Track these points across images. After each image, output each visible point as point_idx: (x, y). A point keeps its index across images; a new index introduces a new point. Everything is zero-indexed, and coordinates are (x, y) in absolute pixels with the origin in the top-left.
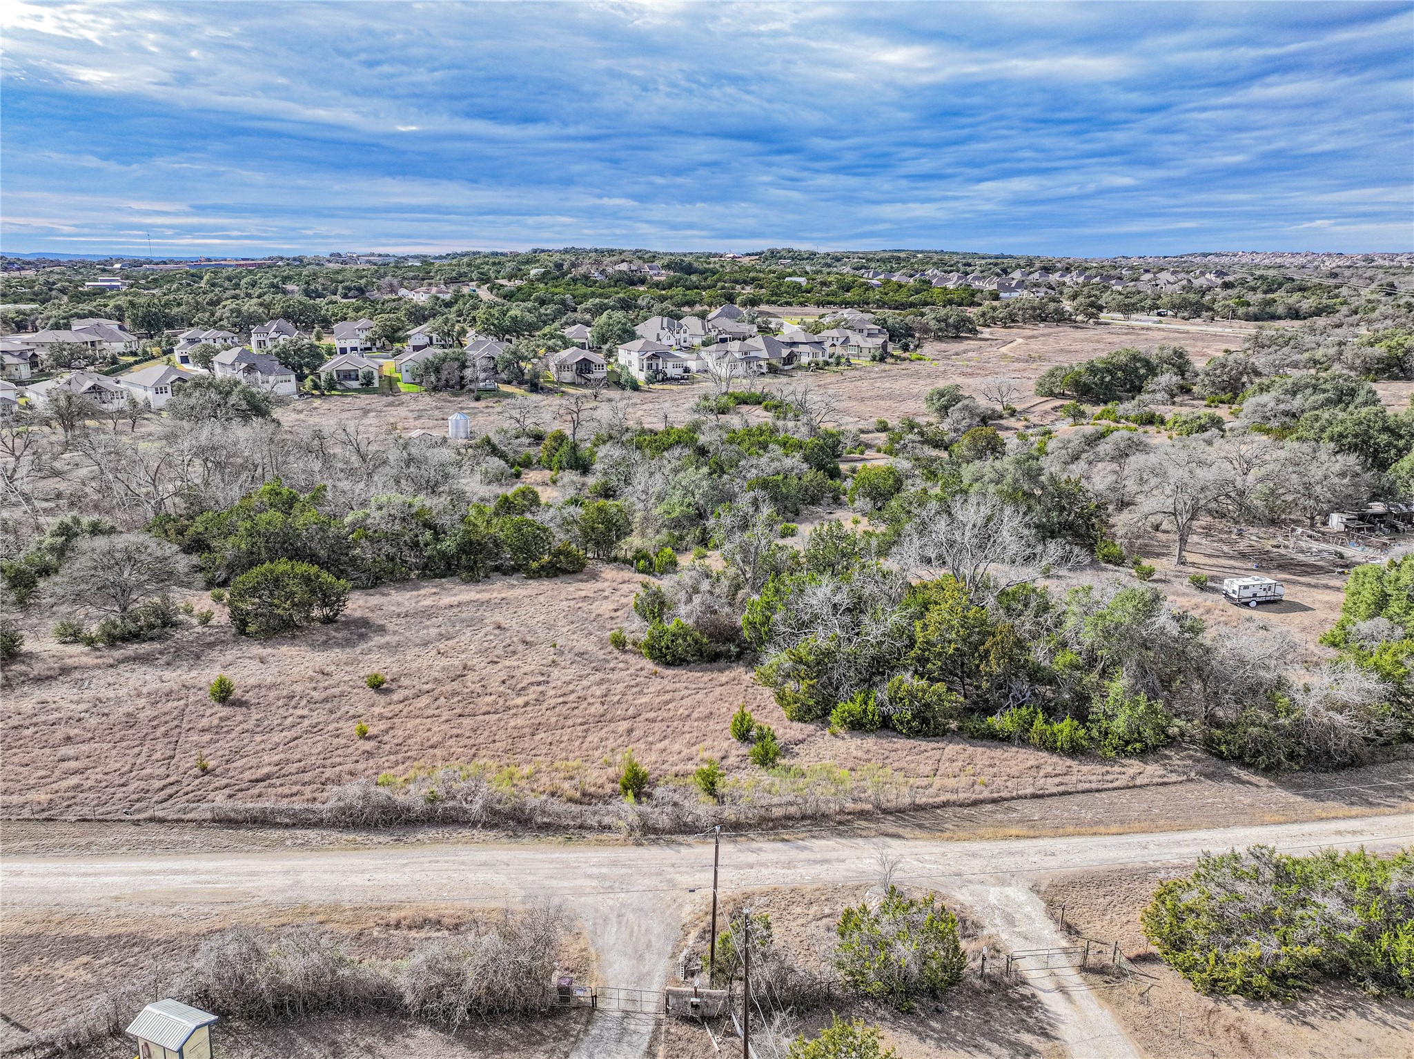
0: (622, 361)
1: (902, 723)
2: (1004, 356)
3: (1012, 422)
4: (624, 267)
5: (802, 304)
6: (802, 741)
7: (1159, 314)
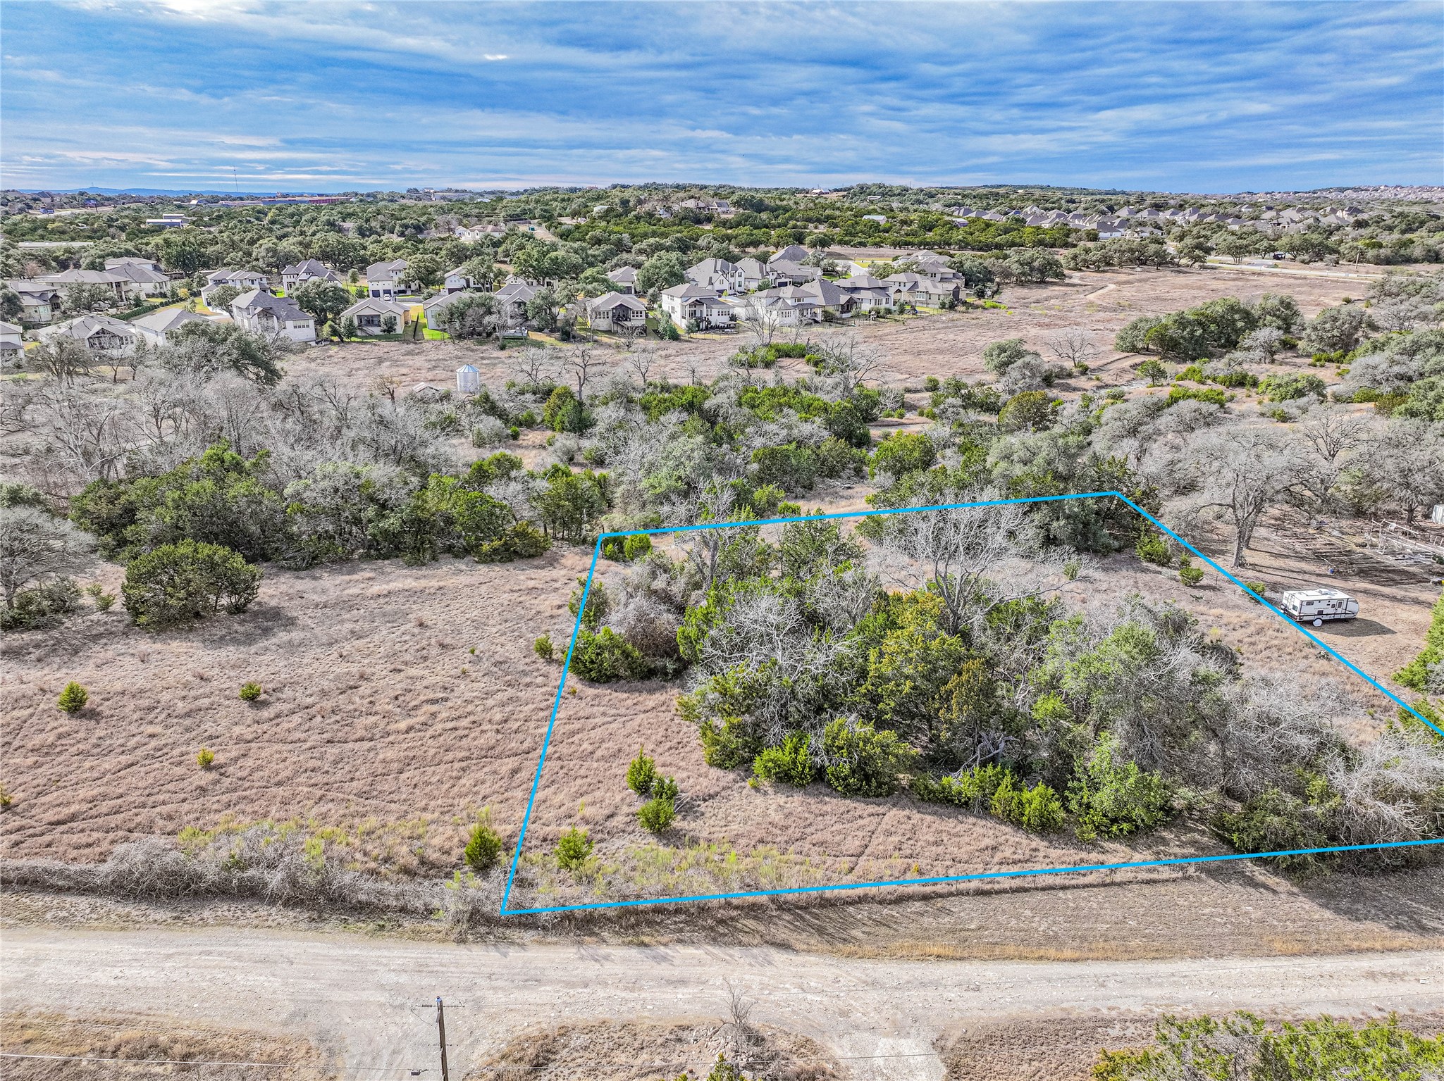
0: (665, 307)
1: (837, 779)
2: (1091, 304)
3: (1082, 382)
4: (691, 204)
5: (878, 245)
6: (711, 797)
7: (1276, 257)
